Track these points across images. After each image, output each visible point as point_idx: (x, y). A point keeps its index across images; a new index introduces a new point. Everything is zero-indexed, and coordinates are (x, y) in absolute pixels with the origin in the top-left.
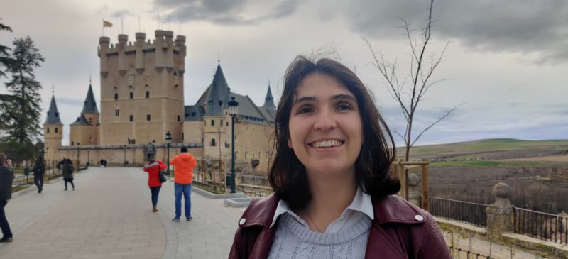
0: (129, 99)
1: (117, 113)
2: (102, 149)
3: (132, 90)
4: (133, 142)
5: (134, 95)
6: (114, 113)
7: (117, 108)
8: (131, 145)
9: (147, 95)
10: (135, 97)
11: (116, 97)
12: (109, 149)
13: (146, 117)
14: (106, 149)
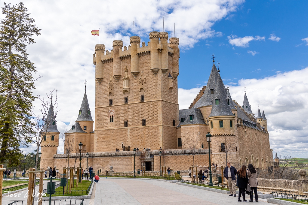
0: (124, 104)
1: (112, 119)
2: (97, 156)
3: (126, 95)
4: (128, 149)
5: (129, 100)
6: (109, 119)
7: (112, 114)
8: (126, 152)
9: (143, 98)
10: (130, 102)
11: (111, 102)
12: (104, 156)
13: (141, 122)
14: (101, 156)
